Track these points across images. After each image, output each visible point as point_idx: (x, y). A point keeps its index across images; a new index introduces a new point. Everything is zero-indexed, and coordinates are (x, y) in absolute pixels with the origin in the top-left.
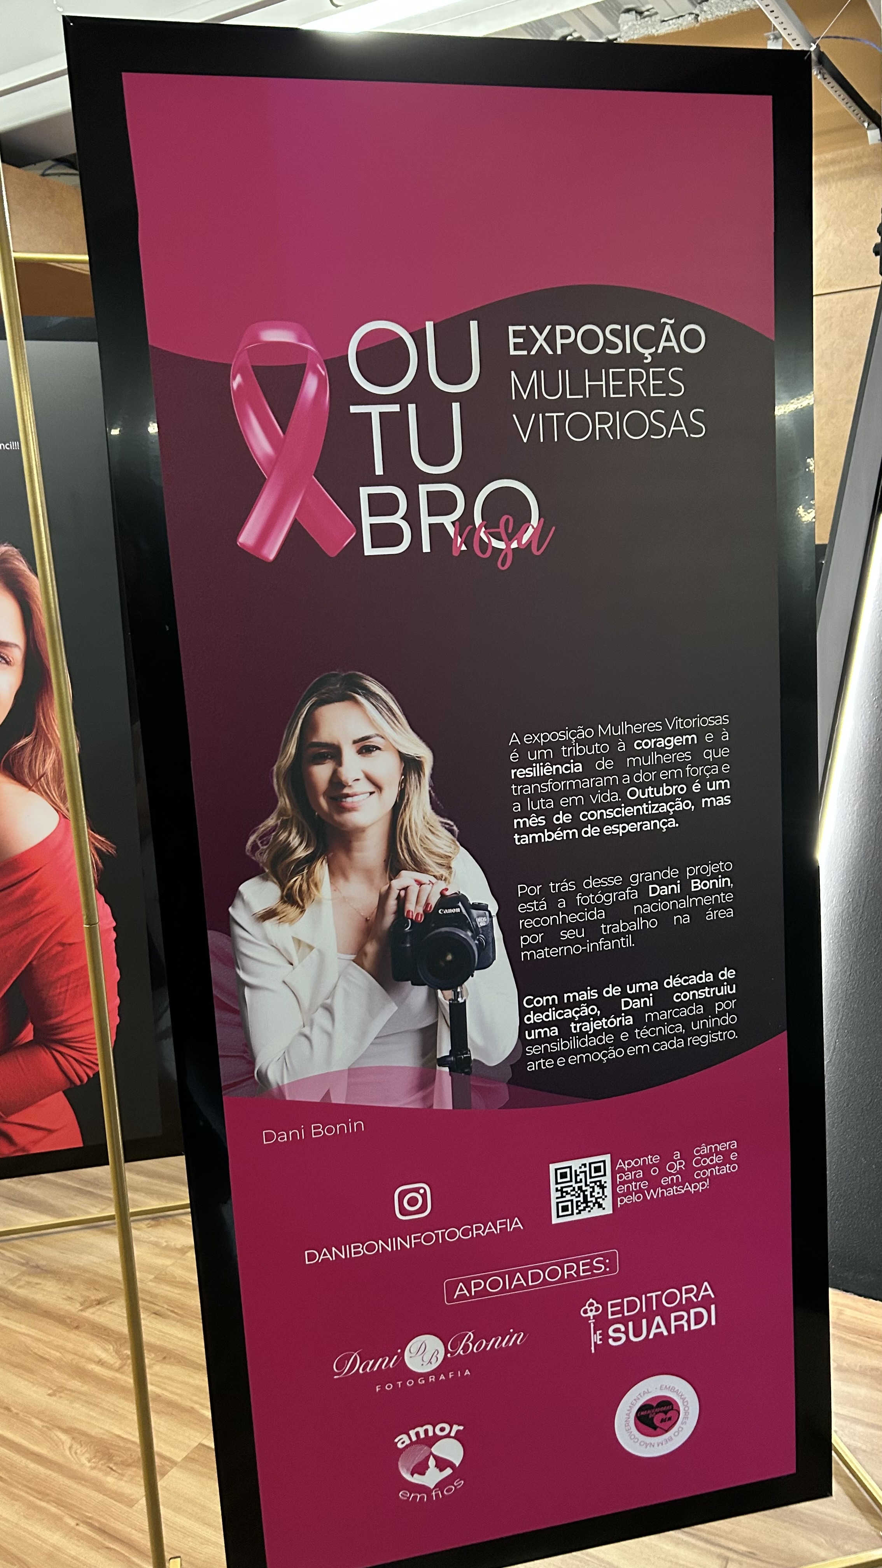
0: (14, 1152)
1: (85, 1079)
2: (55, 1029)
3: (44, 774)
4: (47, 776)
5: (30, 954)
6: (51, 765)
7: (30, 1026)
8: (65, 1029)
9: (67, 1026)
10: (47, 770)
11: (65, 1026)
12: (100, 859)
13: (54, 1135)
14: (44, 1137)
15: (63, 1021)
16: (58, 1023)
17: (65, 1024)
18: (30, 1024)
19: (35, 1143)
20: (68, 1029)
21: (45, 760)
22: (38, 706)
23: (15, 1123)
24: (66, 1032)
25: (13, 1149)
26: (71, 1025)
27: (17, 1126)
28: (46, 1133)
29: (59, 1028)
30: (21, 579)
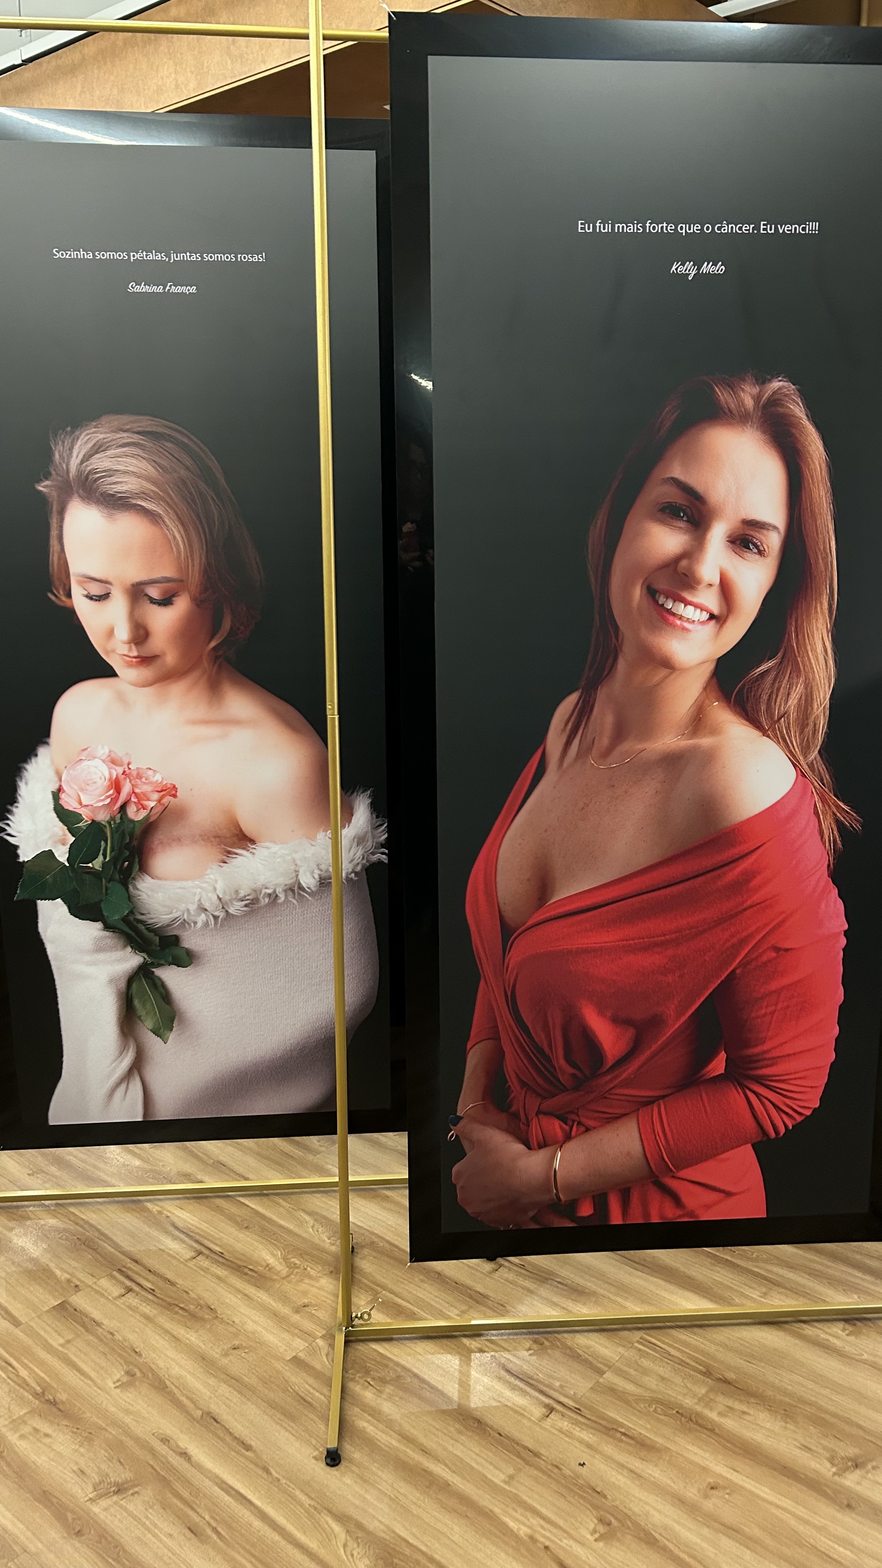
0: (680, 1217)
1: (782, 1131)
2: (753, 1061)
3: (785, 713)
4: (789, 715)
5: (734, 960)
6: (796, 701)
7: (723, 1055)
8: (766, 1062)
9: (769, 1059)
10: (790, 707)
11: (765, 1059)
12: (841, 835)
13: (732, 1200)
14: (719, 1202)
15: (764, 1052)
16: (758, 1055)
17: (767, 1056)
18: (723, 1052)
19: (707, 1207)
20: (769, 1062)
21: (789, 694)
22: (791, 618)
23: (688, 1181)
24: (767, 1066)
25: (679, 1212)
26: (773, 1058)
27: (689, 1184)
28: (722, 1195)
29: (758, 1061)
30: (794, 431)
